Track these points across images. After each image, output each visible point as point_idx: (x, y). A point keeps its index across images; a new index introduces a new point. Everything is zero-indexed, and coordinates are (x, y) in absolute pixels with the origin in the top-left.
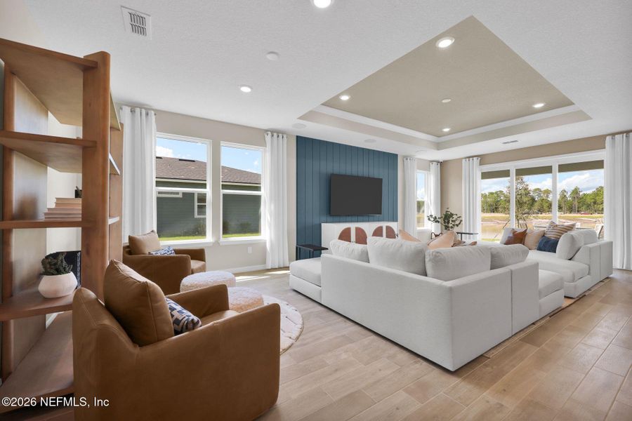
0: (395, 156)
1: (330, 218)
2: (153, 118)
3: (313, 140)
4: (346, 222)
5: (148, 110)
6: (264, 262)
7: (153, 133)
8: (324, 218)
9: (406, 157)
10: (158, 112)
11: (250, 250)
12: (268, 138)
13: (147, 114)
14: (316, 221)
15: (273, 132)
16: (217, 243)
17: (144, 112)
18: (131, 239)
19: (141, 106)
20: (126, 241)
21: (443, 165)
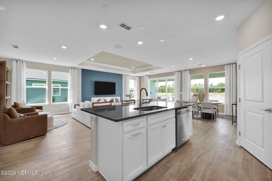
0: (122, 75)
1: (95, 96)
2: (25, 64)
3: (88, 70)
4: (99, 97)
5: (23, 61)
6: (68, 111)
7: (25, 69)
8: (93, 96)
9: (126, 75)
10: (26, 62)
11: (63, 107)
12: (70, 70)
13: (22, 62)
14: (90, 97)
15: (72, 68)
16: (50, 104)
17: (21, 62)
18: (15, 103)
19: (20, 60)
20: (13, 104)
21: (140, 77)
